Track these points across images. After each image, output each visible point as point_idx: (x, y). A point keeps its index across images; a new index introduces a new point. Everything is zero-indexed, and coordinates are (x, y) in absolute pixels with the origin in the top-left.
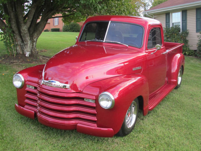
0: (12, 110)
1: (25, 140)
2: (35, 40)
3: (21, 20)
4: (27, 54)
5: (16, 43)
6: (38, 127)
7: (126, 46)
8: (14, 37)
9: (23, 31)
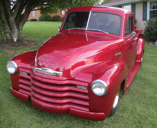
0: (7, 91)
1: (22, 124)
2: (21, 28)
3: (9, 12)
4: (15, 40)
5: (6, 31)
6: (32, 109)
7: (107, 34)
8: (4, 26)
9: (11, 21)
